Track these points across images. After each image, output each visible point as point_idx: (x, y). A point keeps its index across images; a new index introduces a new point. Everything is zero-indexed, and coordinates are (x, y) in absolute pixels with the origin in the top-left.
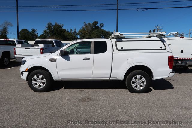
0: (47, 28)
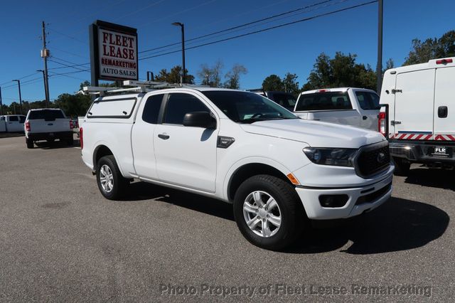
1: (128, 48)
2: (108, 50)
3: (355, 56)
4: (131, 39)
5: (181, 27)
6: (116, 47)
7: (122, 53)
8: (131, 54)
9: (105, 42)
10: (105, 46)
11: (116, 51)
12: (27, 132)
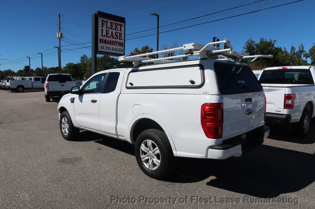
0: (245, 50)
1: (119, 32)
2: (104, 33)
3: (275, 41)
4: (121, 25)
5: (157, 17)
6: (110, 31)
7: (114, 35)
8: (120, 36)
9: (102, 27)
10: (102, 30)
11: (110, 34)
12: (46, 90)
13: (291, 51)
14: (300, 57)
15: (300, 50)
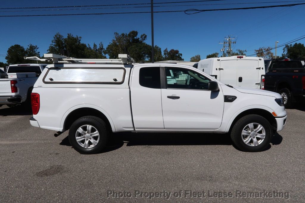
0: (54, 44)
3: (81, 38)
13: (94, 48)
14: (101, 54)
15: (100, 47)
